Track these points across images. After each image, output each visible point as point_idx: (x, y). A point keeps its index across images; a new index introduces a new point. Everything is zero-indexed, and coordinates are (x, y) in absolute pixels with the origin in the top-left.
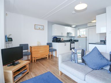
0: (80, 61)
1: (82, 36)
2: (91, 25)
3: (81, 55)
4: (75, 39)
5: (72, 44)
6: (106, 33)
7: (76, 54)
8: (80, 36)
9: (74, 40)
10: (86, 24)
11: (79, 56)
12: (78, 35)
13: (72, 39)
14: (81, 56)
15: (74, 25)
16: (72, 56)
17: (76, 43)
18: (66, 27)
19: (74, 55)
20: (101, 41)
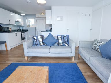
0: (42, 44)
1: (31, 26)
2: (39, 17)
3: (41, 39)
4: (24, 28)
5: (22, 34)
6: (51, 24)
7: (38, 39)
8: (29, 26)
9: (22, 30)
10: (35, 15)
11: (41, 40)
12: (27, 25)
13: (21, 28)
14: (41, 41)
15: (23, 13)
16: (34, 42)
17: (26, 32)
18: (12, 14)
19: (36, 40)
20: (46, 30)
